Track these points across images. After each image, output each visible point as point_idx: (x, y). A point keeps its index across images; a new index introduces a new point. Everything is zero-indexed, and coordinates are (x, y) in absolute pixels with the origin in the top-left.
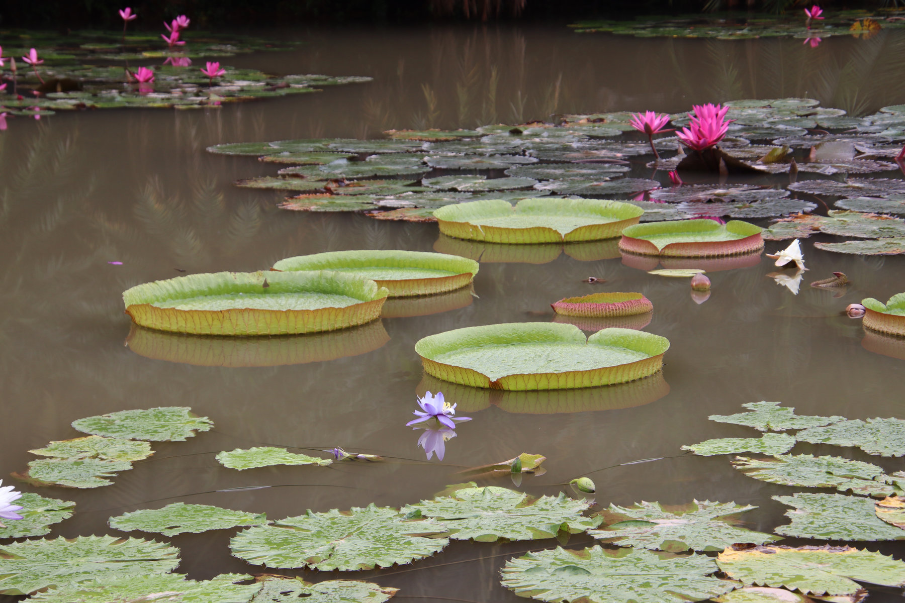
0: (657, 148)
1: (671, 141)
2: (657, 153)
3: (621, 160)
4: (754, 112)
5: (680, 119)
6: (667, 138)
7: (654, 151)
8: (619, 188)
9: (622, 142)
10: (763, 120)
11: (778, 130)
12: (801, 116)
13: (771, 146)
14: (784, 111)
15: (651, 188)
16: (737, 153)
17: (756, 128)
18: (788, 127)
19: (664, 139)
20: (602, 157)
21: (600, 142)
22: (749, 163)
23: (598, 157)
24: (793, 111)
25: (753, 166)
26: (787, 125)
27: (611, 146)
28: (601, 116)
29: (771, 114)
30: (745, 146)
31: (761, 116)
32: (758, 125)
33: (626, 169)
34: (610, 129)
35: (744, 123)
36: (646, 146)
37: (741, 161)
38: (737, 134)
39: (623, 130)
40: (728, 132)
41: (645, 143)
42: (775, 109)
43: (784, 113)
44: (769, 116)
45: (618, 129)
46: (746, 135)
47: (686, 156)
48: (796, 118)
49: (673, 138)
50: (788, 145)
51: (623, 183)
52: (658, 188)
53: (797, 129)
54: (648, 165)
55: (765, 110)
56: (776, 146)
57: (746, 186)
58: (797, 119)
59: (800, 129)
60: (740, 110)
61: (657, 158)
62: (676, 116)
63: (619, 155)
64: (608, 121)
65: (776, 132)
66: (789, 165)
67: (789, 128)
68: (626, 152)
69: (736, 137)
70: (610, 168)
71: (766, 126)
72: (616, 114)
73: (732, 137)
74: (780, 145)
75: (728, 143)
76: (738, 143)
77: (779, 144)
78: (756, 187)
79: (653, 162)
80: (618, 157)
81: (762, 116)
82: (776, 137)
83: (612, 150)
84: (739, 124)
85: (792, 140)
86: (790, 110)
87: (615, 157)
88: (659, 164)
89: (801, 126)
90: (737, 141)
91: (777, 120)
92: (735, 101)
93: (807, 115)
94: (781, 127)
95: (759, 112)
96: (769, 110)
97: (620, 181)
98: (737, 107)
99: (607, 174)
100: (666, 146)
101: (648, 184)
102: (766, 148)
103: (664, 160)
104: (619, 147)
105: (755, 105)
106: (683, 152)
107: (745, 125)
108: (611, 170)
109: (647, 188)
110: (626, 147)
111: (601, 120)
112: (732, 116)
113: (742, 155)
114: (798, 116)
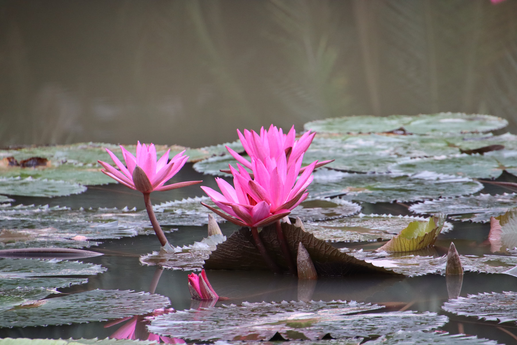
0: (163, 223)
1: (192, 207)
2: (162, 232)
3: (85, 248)
4: (370, 142)
5: (211, 160)
6: (184, 201)
7: (155, 228)
8: (80, 312)
9: (86, 210)
10: (389, 160)
11: (421, 182)
12: (469, 152)
13: (407, 217)
14: (432, 140)
15: (150, 311)
16: (335, 233)
17: (374, 179)
18: (442, 176)
19: (177, 202)
20: (43, 244)
21: (37, 210)
22: (359, 254)
23: (34, 243)
24: (451, 141)
25: (368, 261)
26: (438, 172)
27: (63, 219)
28: (40, 153)
29: (405, 148)
30: (351, 217)
31: (384, 153)
32: (378, 170)
33: (95, 269)
34: (61, 182)
35: (348, 168)
36: (138, 219)
37: (343, 250)
38: (335, 191)
39: (88, 183)
40: (315, 186)
41: (137, 211)
42: (414, 136)
43: (434, 144)
44: (401, 151)
45: (78, 181)
46: (352, 193)
47: (225, 239)
48: (458, 155)
49: (197, 199)
50: (442, 215)
51: (88, 300)
52: (166, 312)
53: (460, 179)
54: (143, 259)
55: (392, 138)
56: (417, 218)
57: (353, 303)
58: (461, 159)
59: (466, 179)
60: (340, 140)
61: (163, 244)
62: (204, 152)
63: (81, 238)
64: (56, 164)
65: (418, 188)
66: (445, 258)
67: (444, 177)
68: (95, 230)
69: (332, 198)
70: (59, 266)
71: (396, 173)
72: (72, 147)
73: (323, 199)
74: (426, 216)
75: (316, 211)
76: (337, 211)
77: (423, 212)
78: (376, 307)
79: (155, 253)
80: (77, 243)
81: (388, 152)
82: (417, 198)
83: (64, 227)
84: (337, 170)
85: (450, 204)
86: (445, 140)
87: (71, 242)
88: (167, 257)
89: (469, 174)
90: (335, 205)
91: (418, 159)
92: (330, 120)
93: (481, 151)
94: (427, 175)
95: (381, 143)
96: (403, 139)
97: (82, 296)
98: (335, 132)
99: (54, 281)
100: (182, 216)
101: (143, 303)
102: (395, 221)
103: (178, 249)
104: (80, 220)
105: (371, 128)
106: (219, 231)
107: (350, 172)
108: (62, 273)
109: (141, 311)
110: (96, 220)
111: (41, 161)
112: (323, 151)
113: (346, 236)
114: (462, 152)
